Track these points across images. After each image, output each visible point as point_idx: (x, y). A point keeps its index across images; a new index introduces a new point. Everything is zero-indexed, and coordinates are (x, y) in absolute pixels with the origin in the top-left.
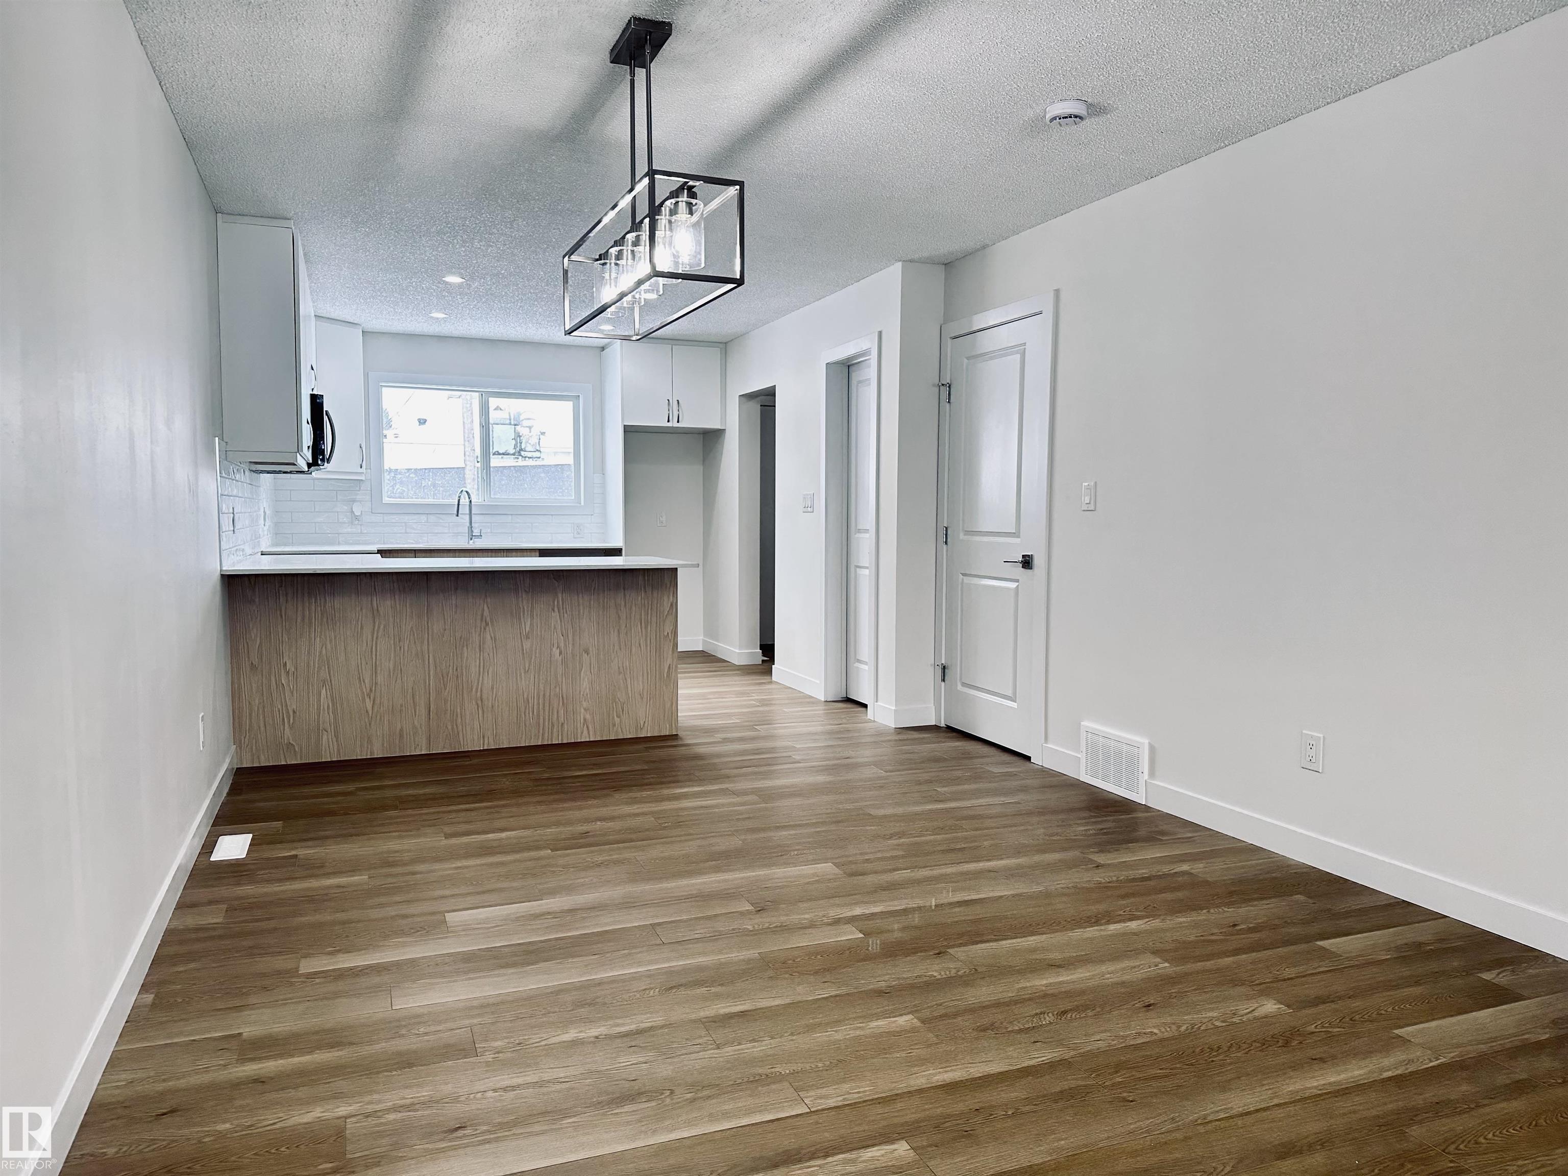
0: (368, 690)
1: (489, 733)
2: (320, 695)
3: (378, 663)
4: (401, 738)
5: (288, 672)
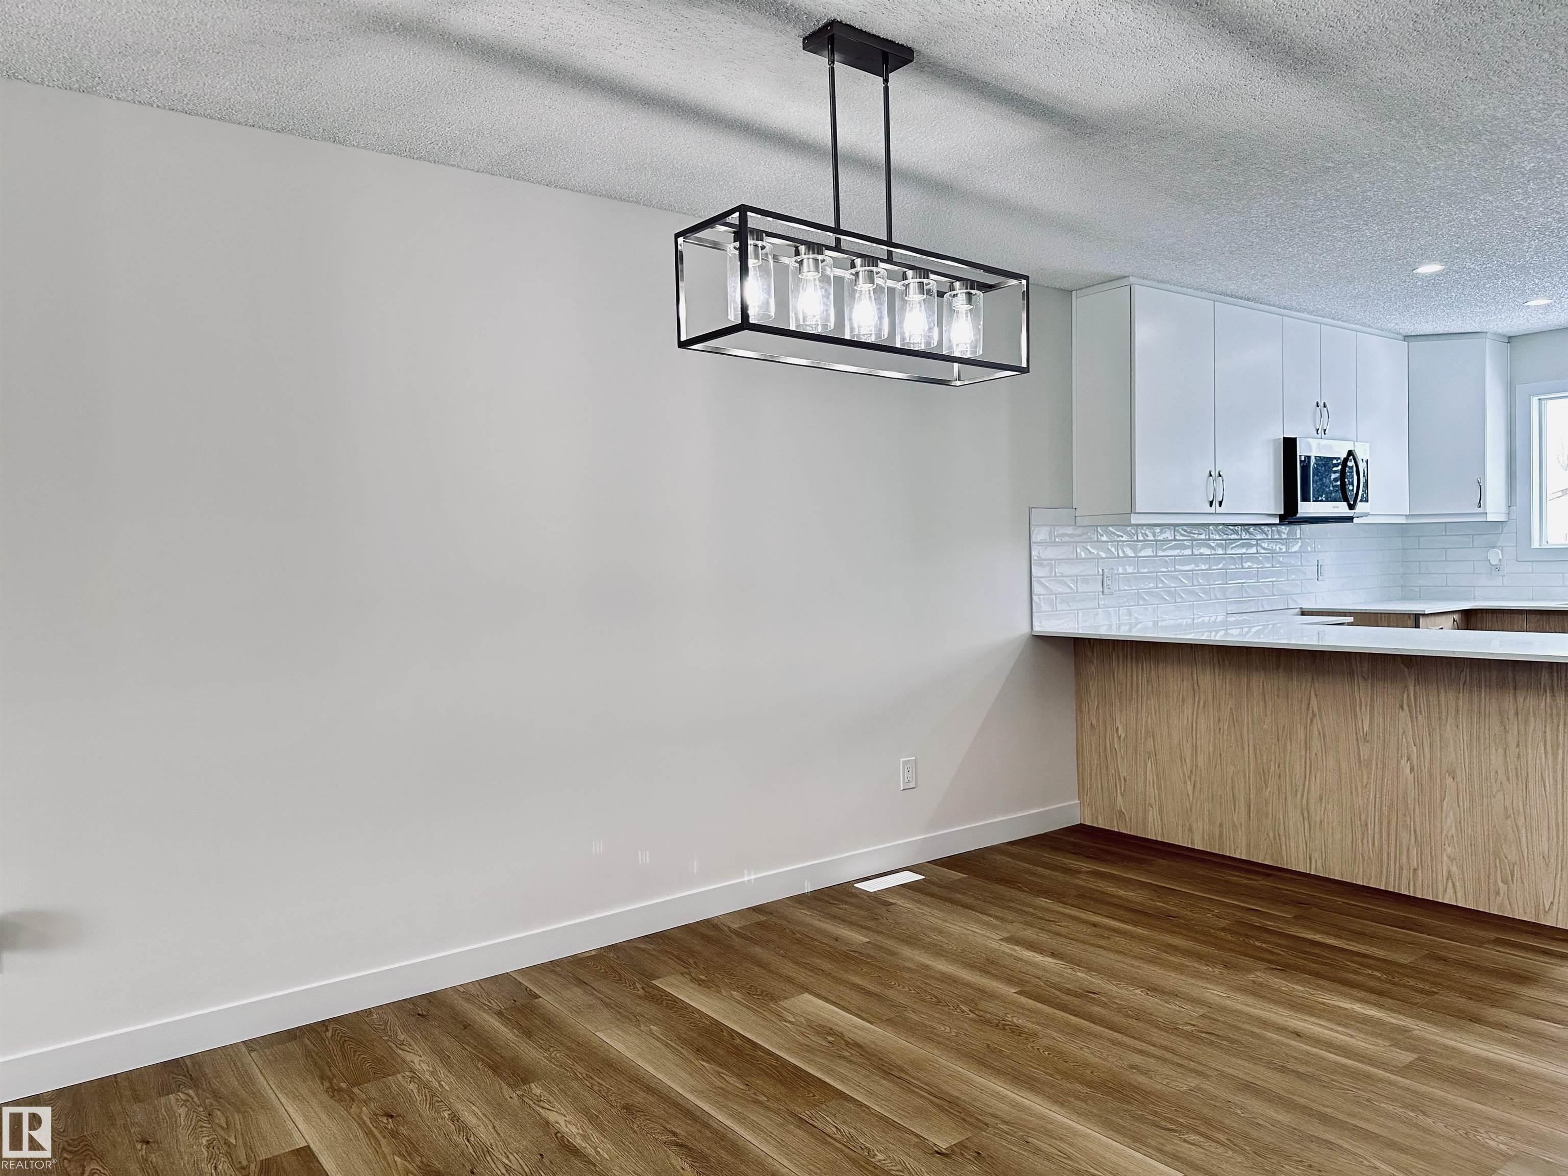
0: (1189, 771)
1: (1316, 855)
2: (1146, 768)
3: (1198, 742)
4: (1221, 835)
5: (1120, 738)
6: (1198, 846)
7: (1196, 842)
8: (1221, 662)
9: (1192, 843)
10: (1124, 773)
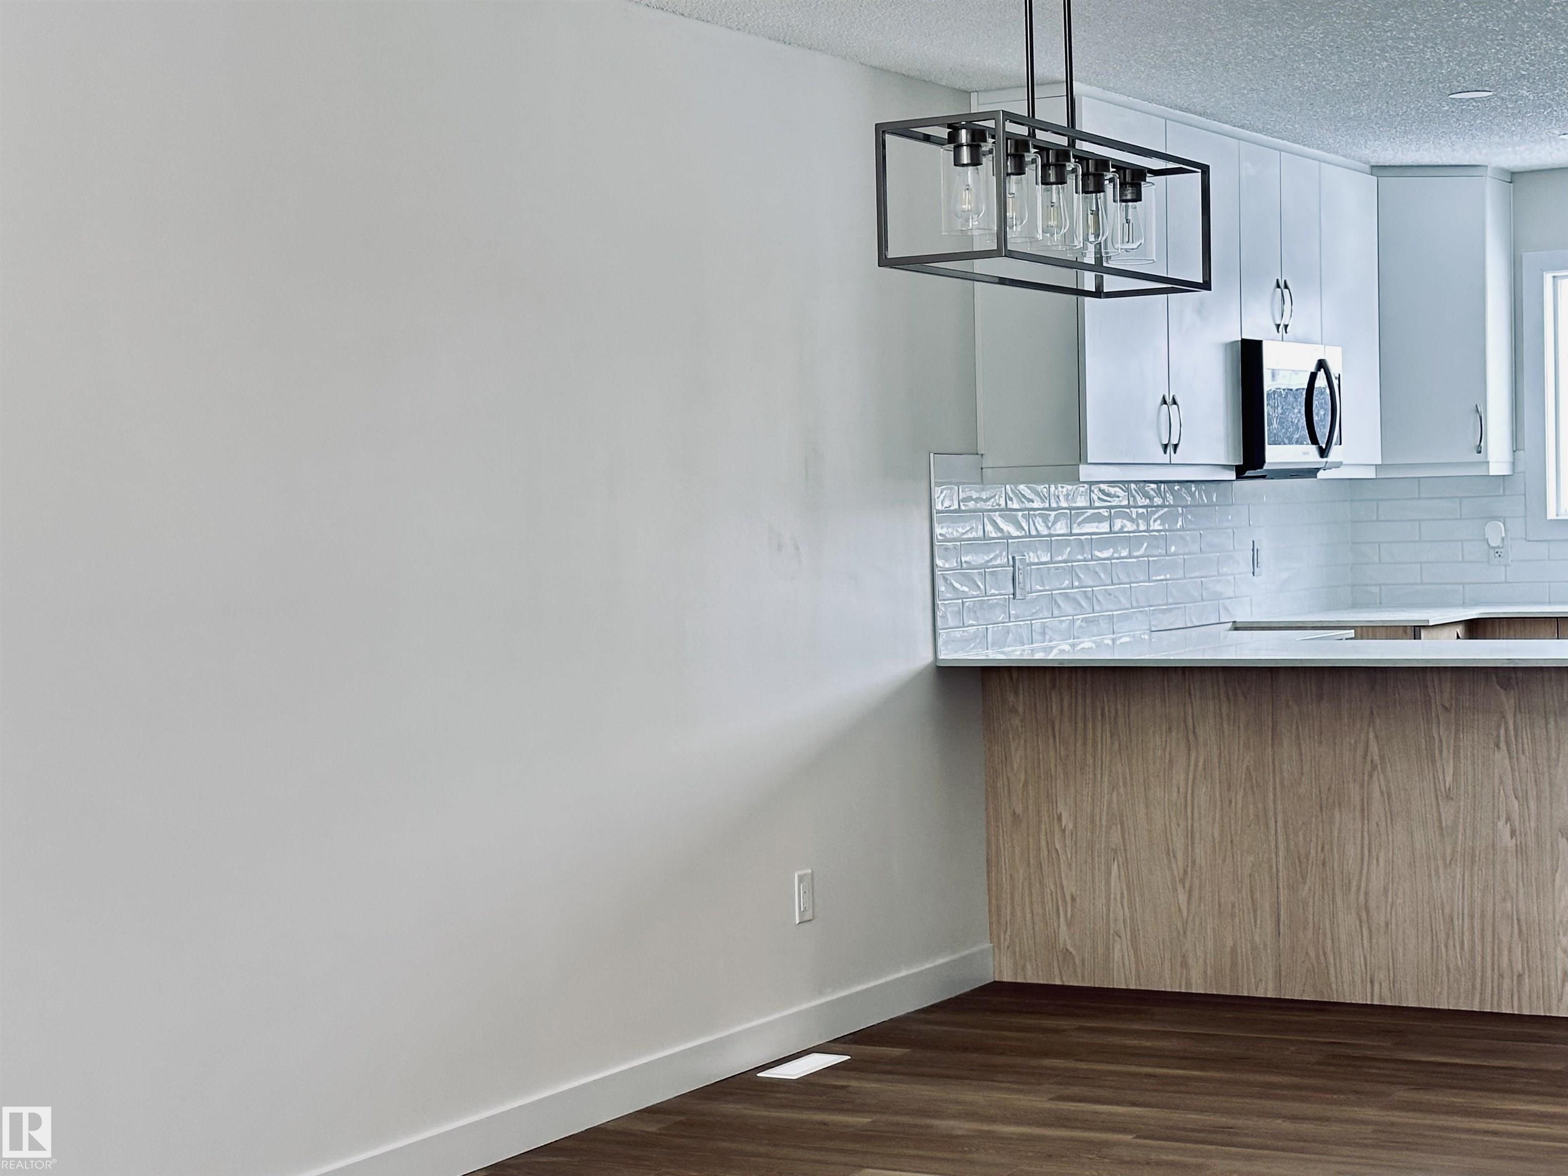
0: (1181, 871)
1: (1381, 975)
2: (1109, 873)
3: (1196, 825)
4: (1234, 964)
5: (1064, 831)
6: (1197, 988)
7: (1193, 981)
8: (1232, 698)
9: (1188, 984)
10: (1070, 888)
